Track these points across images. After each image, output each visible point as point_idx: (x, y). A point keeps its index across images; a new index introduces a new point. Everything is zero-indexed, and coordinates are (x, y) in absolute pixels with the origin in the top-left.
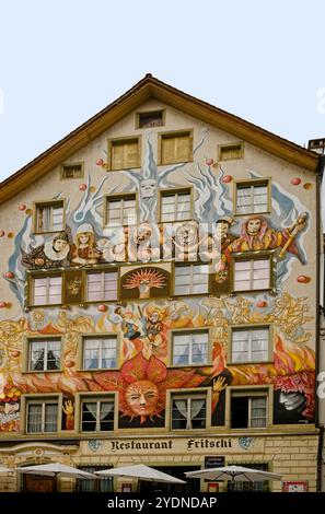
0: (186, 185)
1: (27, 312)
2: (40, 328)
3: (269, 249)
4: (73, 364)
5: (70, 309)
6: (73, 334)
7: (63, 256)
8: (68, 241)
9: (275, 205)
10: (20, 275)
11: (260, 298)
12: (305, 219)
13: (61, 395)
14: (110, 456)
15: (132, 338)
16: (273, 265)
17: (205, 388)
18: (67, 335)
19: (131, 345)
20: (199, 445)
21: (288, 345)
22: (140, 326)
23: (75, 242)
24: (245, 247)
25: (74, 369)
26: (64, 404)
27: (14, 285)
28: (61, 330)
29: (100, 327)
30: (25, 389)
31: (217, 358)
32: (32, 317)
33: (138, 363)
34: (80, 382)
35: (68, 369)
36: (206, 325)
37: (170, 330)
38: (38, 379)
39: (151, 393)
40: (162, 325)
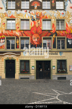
1: (6, 11)
2: (10, 16)
4: (18, 28)
5: (17, 11)
6: (18, 18)
11: (62, 12)
13: (15, 37)
14: (28, 57)
15: (33, 21)
17: (51, 37)
18: (17, 19)
19: (33, 23)
20: (50, 54)
21: (69, 25)
22: (35, 17)
26: (16, 40)
27: (3, 2)
28: (15, 17)
29: (25, 17)
30: (6, 35)
31: (54, 28)
32: (8, 12)
33: (35, 28)
34: (20, 33)
35: (17, 29)
36: (50, 18)
37: (42, 19)
38: (10, 32)
39: (38, 37)
40: (40, 17)
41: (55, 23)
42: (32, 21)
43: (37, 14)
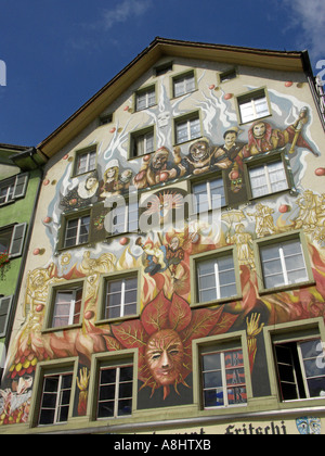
0: (194, 109)
1: (56, 256)
2: (66, 272)
3: (278, 147)
4: (92, 315)
5: (94, 247)
7: (92, 193)
8: (97, 178)
9: (275, 107)
10: (56, 218)
11: (281, 202)
12: (306, 113)
15: (152, 273)
16: (287, 164)
17: (237, 333)
18: (89, 278)
19: (152, 282)
22: (160, 255)
23: (104, 178)
24: (254, 150)
25: (93, 321)
26: (78, 375)
27: (50, 229)
28: (84, 272)
29: (121, 265)
30: (42, 354)
31: (248, 286)
32: (60, 261)
33: (160, 305)
34: (97, 339)
35: (86, 322)
36: (229, 244)
37: (191, 258)
38: (56, 338)
39: (175, 347)
40: (183, 252)
41: (254, 262)
42: (147, 276)
43: (169, 239)
